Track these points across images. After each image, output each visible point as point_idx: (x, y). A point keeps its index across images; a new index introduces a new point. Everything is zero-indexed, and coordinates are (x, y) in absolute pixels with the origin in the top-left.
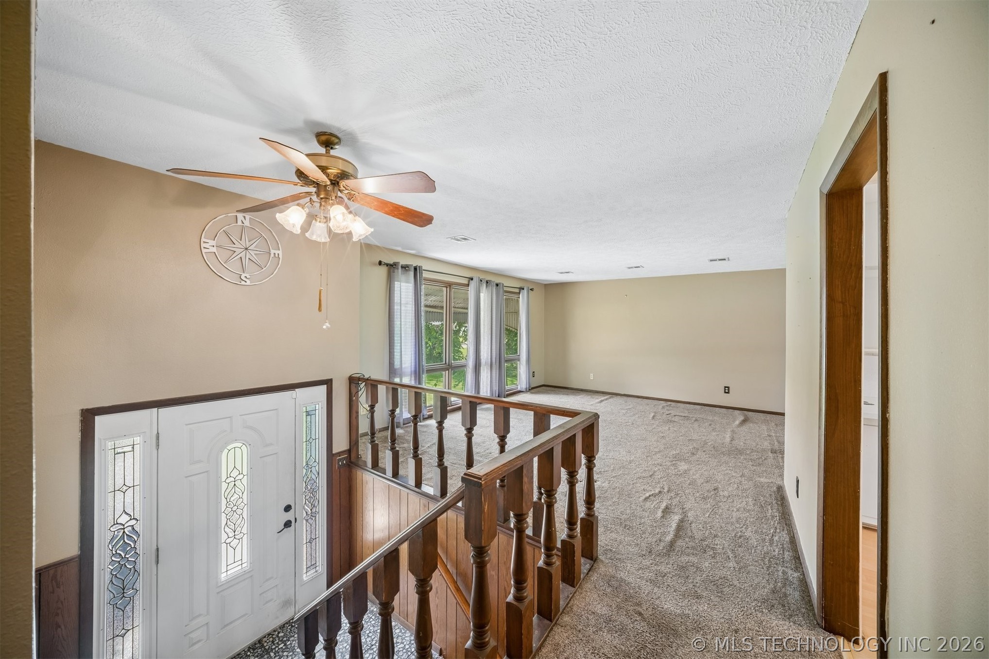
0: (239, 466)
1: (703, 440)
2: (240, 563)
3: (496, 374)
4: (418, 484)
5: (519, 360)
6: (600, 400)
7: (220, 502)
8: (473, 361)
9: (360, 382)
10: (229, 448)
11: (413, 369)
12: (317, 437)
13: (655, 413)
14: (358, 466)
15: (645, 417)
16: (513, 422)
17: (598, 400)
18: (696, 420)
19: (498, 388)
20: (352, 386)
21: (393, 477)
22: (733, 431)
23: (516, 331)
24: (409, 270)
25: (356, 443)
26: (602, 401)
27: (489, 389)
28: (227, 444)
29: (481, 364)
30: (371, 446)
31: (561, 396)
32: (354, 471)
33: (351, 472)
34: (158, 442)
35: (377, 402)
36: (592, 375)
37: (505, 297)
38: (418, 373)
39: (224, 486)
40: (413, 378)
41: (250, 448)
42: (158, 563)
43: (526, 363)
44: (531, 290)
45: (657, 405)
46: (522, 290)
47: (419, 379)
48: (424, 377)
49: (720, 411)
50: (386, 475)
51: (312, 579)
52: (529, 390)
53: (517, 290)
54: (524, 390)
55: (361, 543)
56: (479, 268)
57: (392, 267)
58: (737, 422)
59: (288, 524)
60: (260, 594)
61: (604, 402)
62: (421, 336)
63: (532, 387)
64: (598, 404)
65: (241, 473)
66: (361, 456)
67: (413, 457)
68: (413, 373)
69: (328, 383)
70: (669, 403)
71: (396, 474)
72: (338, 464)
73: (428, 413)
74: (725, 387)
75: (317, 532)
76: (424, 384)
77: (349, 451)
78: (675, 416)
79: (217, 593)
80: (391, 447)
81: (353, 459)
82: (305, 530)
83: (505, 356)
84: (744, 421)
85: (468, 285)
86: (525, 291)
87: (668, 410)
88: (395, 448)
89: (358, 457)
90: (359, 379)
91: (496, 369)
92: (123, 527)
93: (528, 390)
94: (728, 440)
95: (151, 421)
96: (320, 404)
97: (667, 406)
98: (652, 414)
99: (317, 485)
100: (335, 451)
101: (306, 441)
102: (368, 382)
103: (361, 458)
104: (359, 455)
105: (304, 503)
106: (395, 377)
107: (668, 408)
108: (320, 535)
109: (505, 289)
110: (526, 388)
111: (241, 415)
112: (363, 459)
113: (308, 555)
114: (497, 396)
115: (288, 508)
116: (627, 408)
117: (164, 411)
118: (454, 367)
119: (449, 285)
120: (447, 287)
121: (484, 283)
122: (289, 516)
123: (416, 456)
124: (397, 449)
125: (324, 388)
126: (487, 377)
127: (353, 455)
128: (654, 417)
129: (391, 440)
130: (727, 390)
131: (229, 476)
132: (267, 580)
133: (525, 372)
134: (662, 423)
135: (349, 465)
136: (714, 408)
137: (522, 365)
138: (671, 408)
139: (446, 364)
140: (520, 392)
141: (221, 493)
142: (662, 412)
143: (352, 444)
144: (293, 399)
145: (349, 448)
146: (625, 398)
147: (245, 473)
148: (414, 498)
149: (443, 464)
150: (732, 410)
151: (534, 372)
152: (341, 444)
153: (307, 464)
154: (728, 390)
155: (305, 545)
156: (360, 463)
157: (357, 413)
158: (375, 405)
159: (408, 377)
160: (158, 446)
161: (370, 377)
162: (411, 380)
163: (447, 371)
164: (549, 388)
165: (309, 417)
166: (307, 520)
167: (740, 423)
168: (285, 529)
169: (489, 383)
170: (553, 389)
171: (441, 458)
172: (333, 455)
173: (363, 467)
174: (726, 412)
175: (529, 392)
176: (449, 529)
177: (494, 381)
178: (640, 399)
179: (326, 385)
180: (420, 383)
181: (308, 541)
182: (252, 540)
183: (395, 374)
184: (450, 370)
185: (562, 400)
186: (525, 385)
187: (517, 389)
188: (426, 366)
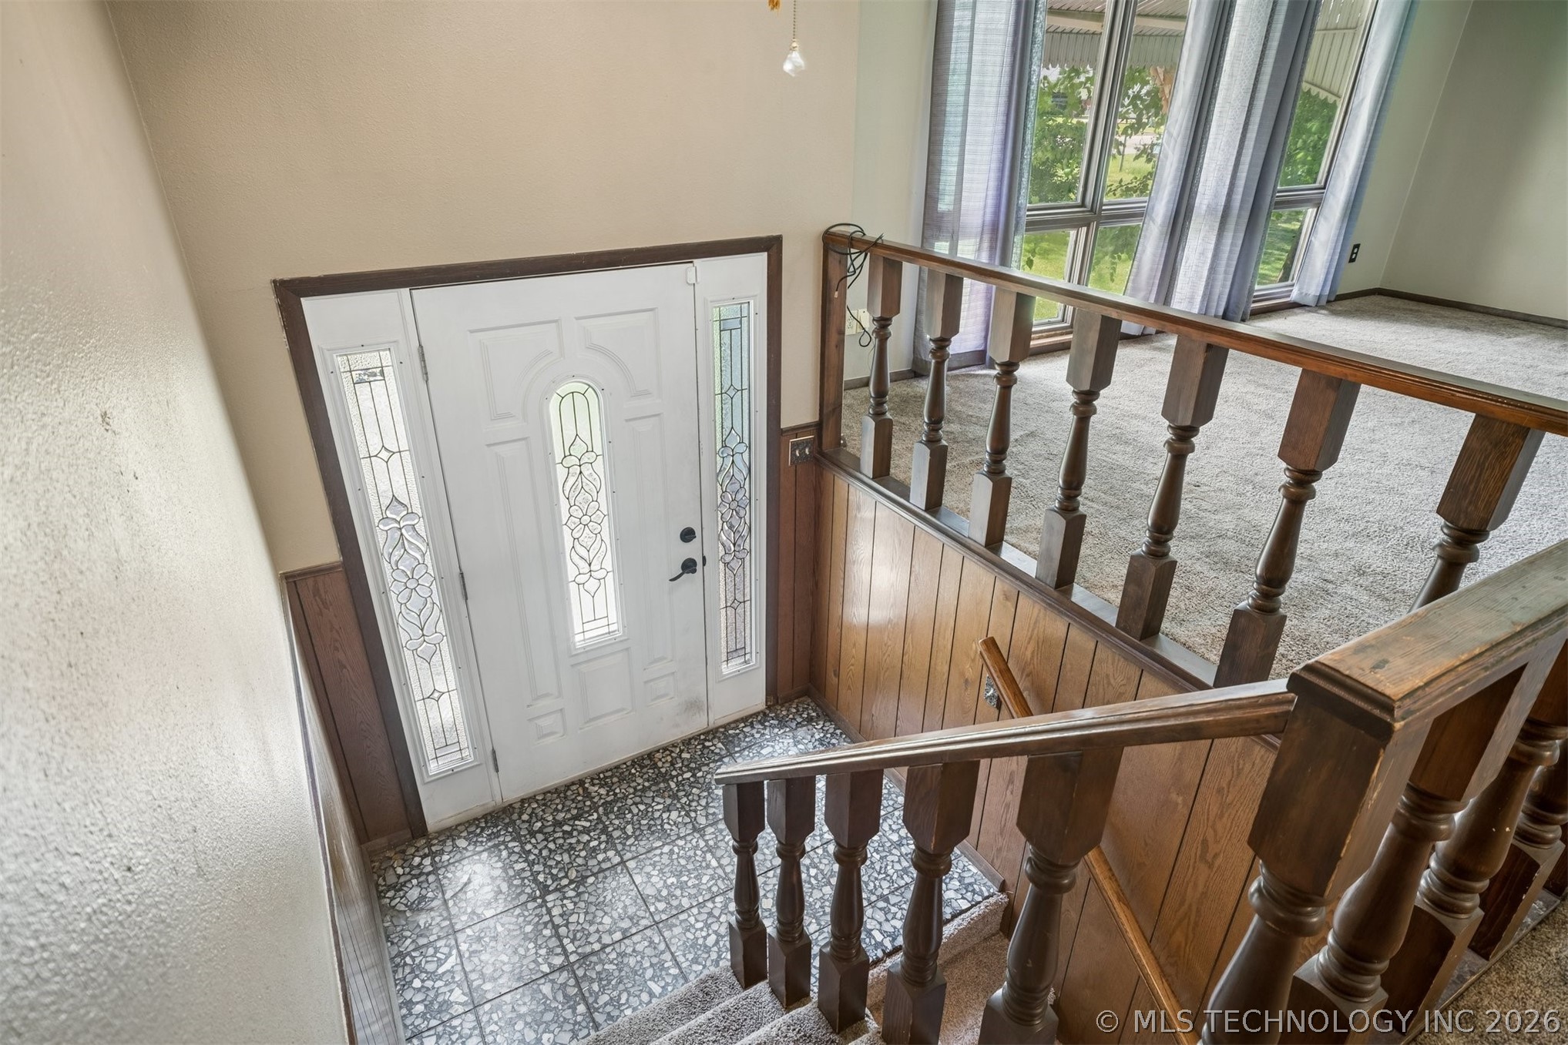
0: (584, 434)
2: (604, 622)
3: (1233, 244)
4: (995, 539)
5: (1318, 204)
7: (558, 504)
8: (1168, 202)
9: (853, 251)
10: (562, 390)
11: (989, 217)
12: (745, 386)
14: (839, 465)
16: (1228, 386)
19: (1227, 291)
20: (830, 259)
21: (927, 510)
23: (1331, 99)
25: (834, 410)
27: (1201, 293)
28: (556, 383)
29: (1192, 212)
30: (874, 423)
31: (1443, 333)
32: (828, 475)
33: (822, 475)
34: (425, 367)
35: (898, 312)
38: (1000, 235)
39: (561, 472)
40: (986, 245)
41: (604, 396)
42: (466, 599)
43: (1344, 216)
47: (1004, 251)
48: (1019, 244)
50: (908, 501)
51: (739, 675)
52: (1328, 302)
54: (1310, 300)
55: (838, 630)
59: (689, 566)
60: (646, 682)
62: (1026, 111)
63: (1340, 293)
65: (590, 449)
66: (845, 442)
67: (988, 472)
68: (987, 229)
69: (771, 246)
71: (934, 503)
72: (793, 454)
75: (747, 590)
76: (1014, 264)
77: (818, 427)
79: (572, 666)
80: (927, 436)
81: (827, 447)
82: (722, 583)
83: (1279, 188)
88: (939, 440)
89: (838, 442)
90: (851, 241)
91: (1236, 231)
92: (397, 525)
93: (1323, 302)
95: (403, 318)
96: (752, 302)
99: (747, 495)
100: (785, 423)
101: (722, 394)
102: (879, 251)
103: (845, 445)
104: (840, 438)
105: (720, 528)
106: (938, 239)
108: (753, 596)
110: (1320, 297)
111: (578, 319)
112: (850, 450)
113: (729, 629)
114: (1221, 313)
115: (688, 535)
117: (426, 296)
118: (1107, 216)
122: (691, 550)
123: (996, 471)
124: (944, 443)
125: (761, 259)
126: (1202, 254)
127: (827, 439)
129: (930, 418)
131: (567, 453)
132: (656, 661)
133: (1331, 245)
135: (817, 462)
137: (1326, 219)
139: (1083, 205)
140: (1295, 306)
141: (557, 486)
143: (825, 411)
144: (689, 284)
145: (817, 419)
147: (597, 450)
148: (978, 575)
149: (1076, 509)
151: (1357, 246)
152: (800, 409)
153: (724, 446)
155: (723, 612)
156: (843, 458)
157: (842, 333)
158: (890, 319)
159: (973, 241)
160: (426, 374)
161: (880, 238)
162: (979, 250)
163: (1084, 229)
164: (1399, 303)
165: (726, 335)
166: (726, 564)
168: (685, 575)
169: (1205, 273)
170: (1412, 305)
171: (1073, 492)
172: (782, 432)
173: (851, 471)
175: (1323, 308)
176: (1069, 666)
177: (1221, 269)
179: (766, 253)
180: (1005, 260)
181: (729, 604)
182: (622, 585)
183: (939, 229)
184: (1094, 223)
185: (1443, 347)
186: (1318, 286)
187: (1289, 296)
188: (1028, 210)
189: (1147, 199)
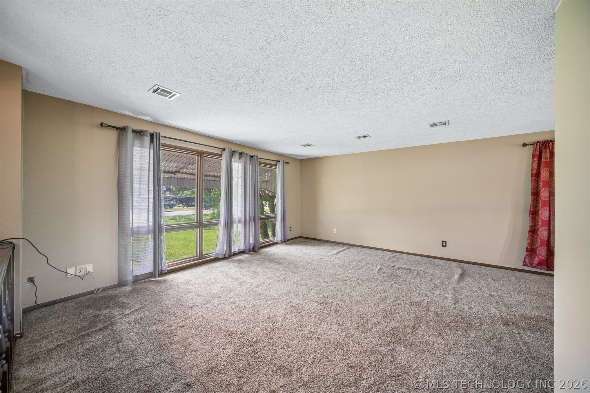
1: (426, 302)
5: (276, 218)
6: (338, 251)
8: (224, 220)
13: (382, 265)
15: (371, 270)
17: (336, 251)
18: (418, 274)
22: (454, 289)
24: (143, 135)
26: (339, 252)
29: (234, 222)
36: (335, 229)
37: (259, 167)
38: (154, 232)
43: (281, 221)
44: (287, 163)
45: (385, 256)
46: (278, 163)
47: (155, 238)
49: (439, 262)
53: (274, 163)
54: (279, 241)
56: (231, 140)
57: (122, 130)
58: (456, 277)
61: (340, 253)
63: (288, 239)
64: (334, 256)
70: (395, 254)
73: (167, 269)
74: (443, 241)
78: (399, 268)
84: (463, 275)
85: (221, 155)
86: (280, 164)
87: (393, 262)
93: (283, 241)
94: (451, 302)
97: (393, 257)
98: (379, 267)
107: (393, 259)
109: (259, 160)
110: (281, 240)
116: (358, 259)
118: (205, 225)
119: (200, 154)
120: (198, 156)
121: (237, 153)
128: (380, 269)
130: (444, 244)
133: (281, 228)
134: (385, 278)
136: (434, 260)
137: (278, 221)
138: (396, 260)
139: (197, 222)
140: (276, 243)
142: (388, 264)
146: (359, 248)
150: (449, 262)
151: (291, 227)
154: (446, 244)
163: (198, 229)
164: (303, 240)
167: (459, 277)
174: (444, 264)
175: (283, 243)
178: (371, 250)
183: (125, 233)
184: (201, 228)
186: (280, 238)
187: (274, 241)
188: (165, 226)
189: (219, 220)
